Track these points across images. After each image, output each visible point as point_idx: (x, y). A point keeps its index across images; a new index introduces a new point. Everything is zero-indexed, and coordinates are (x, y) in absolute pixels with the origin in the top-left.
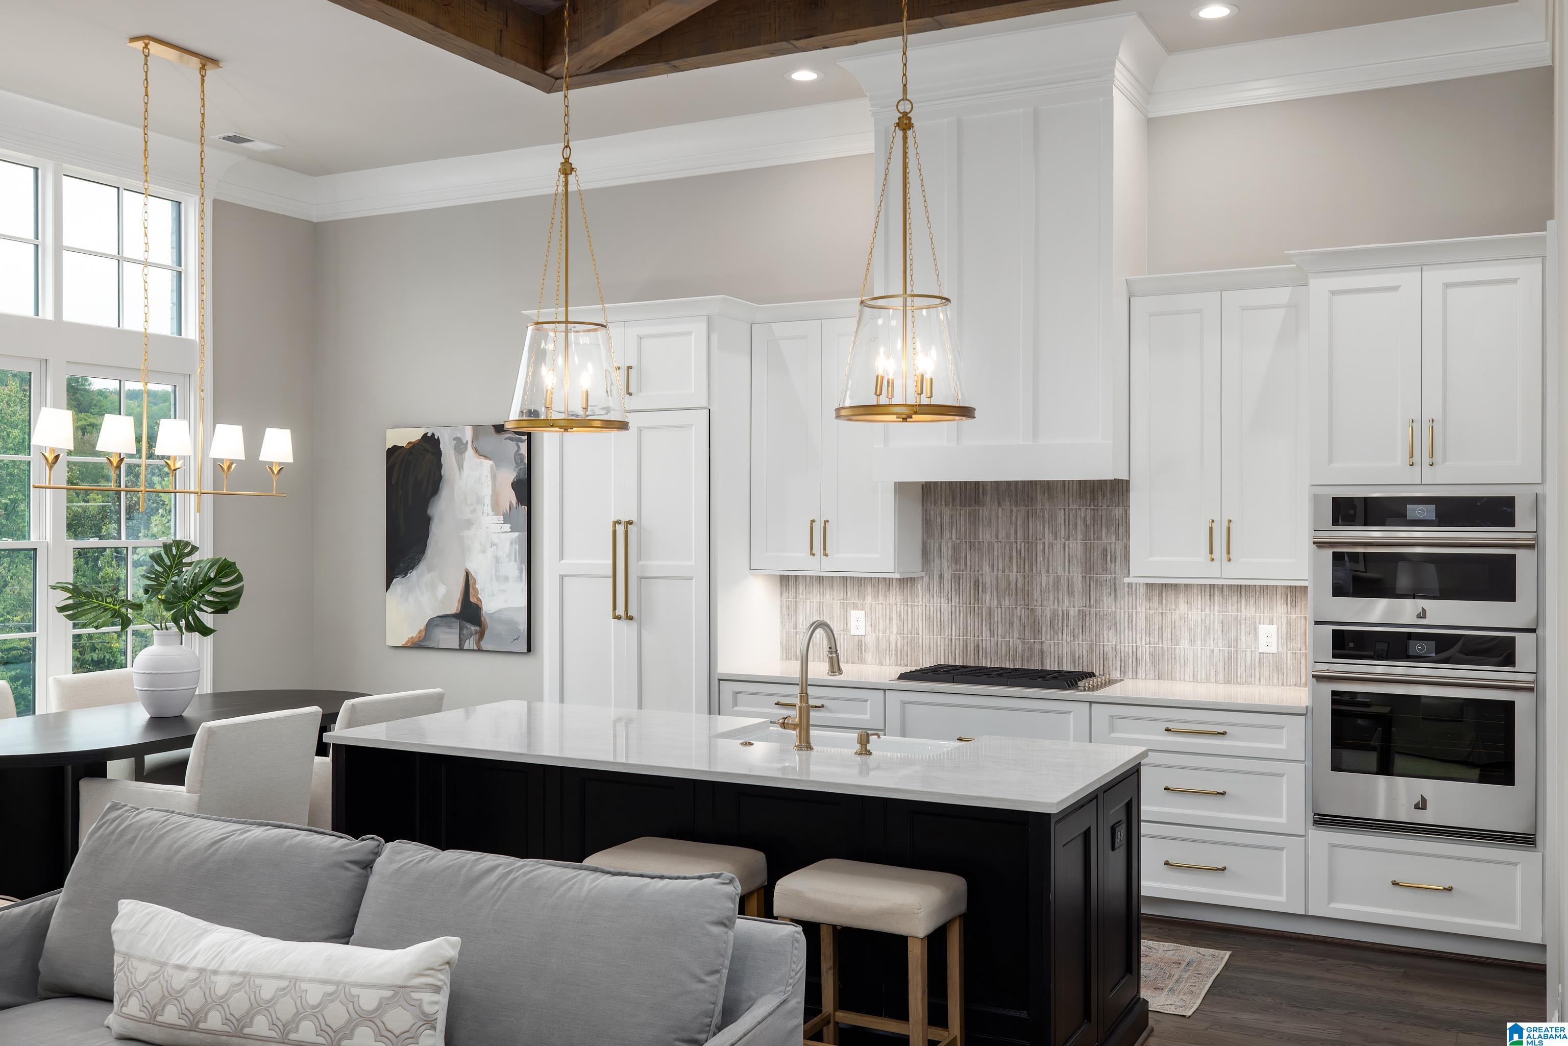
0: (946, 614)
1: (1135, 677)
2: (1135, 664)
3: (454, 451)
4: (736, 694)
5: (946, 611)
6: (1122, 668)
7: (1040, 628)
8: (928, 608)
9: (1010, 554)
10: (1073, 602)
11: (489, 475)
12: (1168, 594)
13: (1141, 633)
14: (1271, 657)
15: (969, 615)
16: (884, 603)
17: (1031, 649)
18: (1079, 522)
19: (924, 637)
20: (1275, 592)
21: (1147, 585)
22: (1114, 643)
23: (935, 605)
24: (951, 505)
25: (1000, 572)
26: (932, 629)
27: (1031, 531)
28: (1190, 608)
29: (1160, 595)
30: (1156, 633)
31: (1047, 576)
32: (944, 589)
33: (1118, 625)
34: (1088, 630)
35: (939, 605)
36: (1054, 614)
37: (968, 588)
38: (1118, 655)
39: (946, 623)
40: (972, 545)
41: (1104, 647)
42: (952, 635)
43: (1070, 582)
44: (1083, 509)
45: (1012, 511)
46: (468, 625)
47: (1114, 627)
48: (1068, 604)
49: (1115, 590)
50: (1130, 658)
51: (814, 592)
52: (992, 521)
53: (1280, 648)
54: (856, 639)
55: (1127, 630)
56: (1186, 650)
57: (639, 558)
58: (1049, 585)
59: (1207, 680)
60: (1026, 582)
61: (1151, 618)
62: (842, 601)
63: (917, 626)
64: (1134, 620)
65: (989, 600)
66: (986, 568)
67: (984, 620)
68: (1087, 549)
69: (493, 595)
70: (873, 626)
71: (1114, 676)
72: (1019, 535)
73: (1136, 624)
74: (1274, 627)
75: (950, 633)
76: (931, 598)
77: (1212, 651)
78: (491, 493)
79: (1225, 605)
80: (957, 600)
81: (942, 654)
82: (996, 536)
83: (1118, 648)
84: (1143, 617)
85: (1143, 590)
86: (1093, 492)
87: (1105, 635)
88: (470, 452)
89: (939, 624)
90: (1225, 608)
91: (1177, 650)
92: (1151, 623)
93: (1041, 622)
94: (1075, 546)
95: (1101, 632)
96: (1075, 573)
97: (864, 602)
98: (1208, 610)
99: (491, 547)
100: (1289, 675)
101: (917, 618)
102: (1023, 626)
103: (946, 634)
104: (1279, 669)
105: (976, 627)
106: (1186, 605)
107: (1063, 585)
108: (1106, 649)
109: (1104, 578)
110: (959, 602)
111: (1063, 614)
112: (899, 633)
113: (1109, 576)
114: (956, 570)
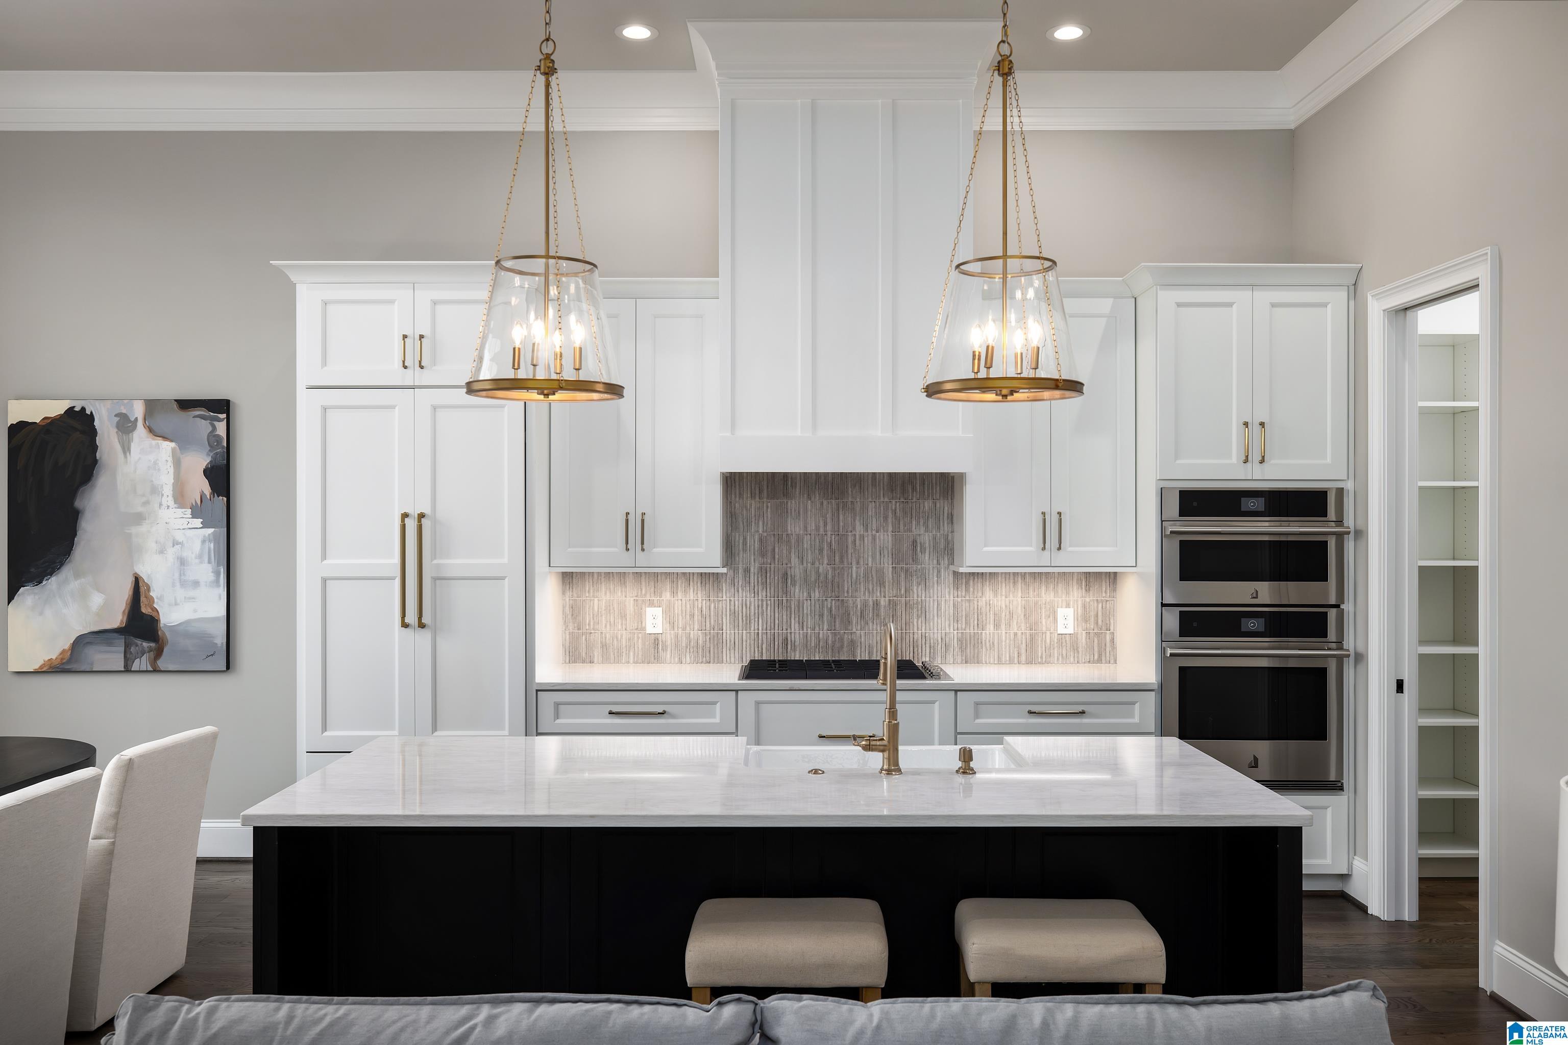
0: (752, 608)
1: (944, 662)
2: (944, 649)
3: (116, 430)
5: (753, 605)
6: (932, 654)
7: (851, 619)
8: (732, 603)
9: (820, 546)
10: (884, 592)
11: (170, 459)
12: (975, 582)
13: (949, 620)
14: (1068, 637)
15: (776, 608)
16: (683, 599)
17: (842, 640)
18: (891, 515)
19: (728, 632)
20: (1071, 577)
22: (924, 631)
23: (740, 599)
24: (757, 497)
25: (810, 566)
26: (736, 624)
27: (841, 524)
28: (996, 595)
29: (967, 583)
30: (963, 619)
31: (857, 568)
32: (749, 583)
33: (927, 613)
34: (898, 618)
35: (744, 599)
36: (865, 604)
37: (776, 581)
38: (927, 642)
39: (752, 618)
40: (780, 538)
41: (913, 634)
42: (758, 629)
43: (880, 572)
44: (894, 501)
45: (822, 504)
46: (139, 642)
47: (923, 615)
48: (878, 594)
49: (925, 580)
50: (939, 644)
51: (604, 590)
52: (804, 512)
53: (1076, 629)
54: (653, 637)
55: (936, 618)
56: (992, 634)
58: (860, 576)
59: (1011, 662)
60: (836, 575)
61: (958, 605)
62: (635, 598)
63: (720, 622)
64: (942, 608)
65: (798, 592)
66: (795, 561)
67: (793, 613)
68: (897, 541)
69: (176, 604)
70: (671, 623)
72: (829, 527)
73: (945, 612)
74: (1071, 610)
75: (756, 627)
76: (736, 593)
77: (1015, 634)
78: (173, 481)
79: (1027, 591)
80: (764, 594)
81: (748, 649)
82: (806, 528)
83: (927, 635)
84: (951, 605)
85: (951, 578)
86: (903, 485)
88: (141, 431)
89: (744, 619)
90: (1027, 594)
91: (983, 634)
92: (959, 610)
93: (852, 613)
94: (884, 537)
95: (911, 620)
96: (886, 564)
97: (661, 599)
98: (1011, 596)
99: (173, 547)
100: (1084, 653)
102: (833, 617)
103: (752, 628)
104: (1075, 648)
105: (785, 620)
106: (991, 592)
107: (874, 576)
108: (916, 636)
109: (915, 568)
110: (766, 595)
111: (873, 604)
112: (700, 629)
113: (919, 566)
114: (764, 563)
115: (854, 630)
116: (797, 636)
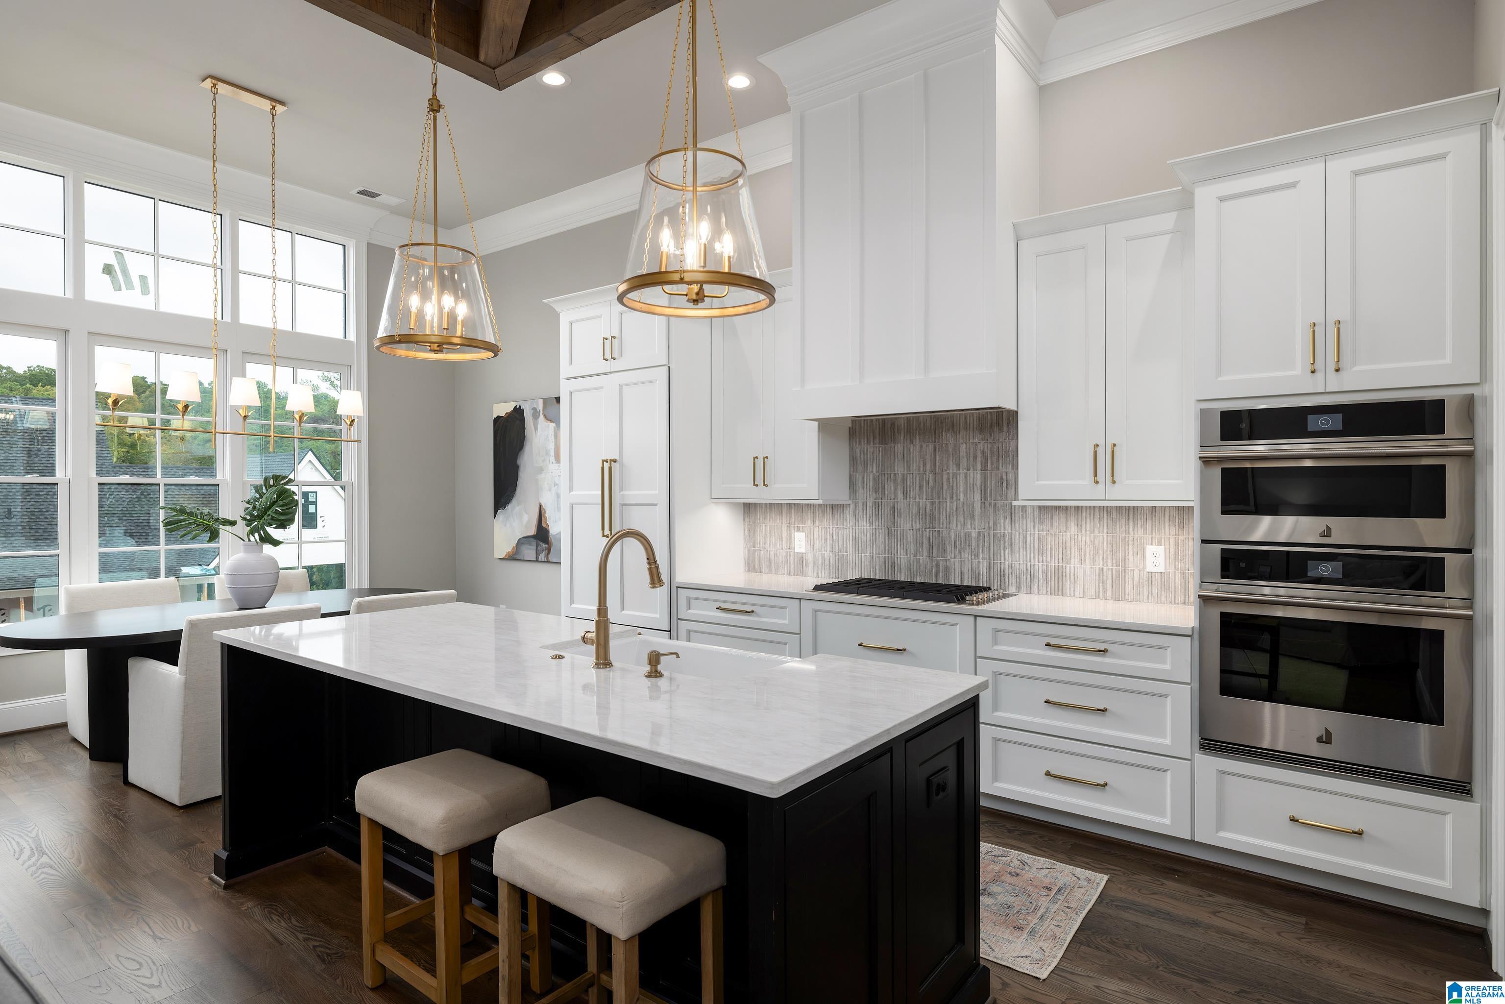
0: (868, 535)
1: (1030, 592)
2: (1029, 580)
3: (532, 418)
4: (689, 599)
5: (869, 533)
6: (1018, 584)
7: (945, 547)
8: (854, 531)
9: (920, 484)
10: (974, 525)
11: (553, 434)
12: (1060, 516)
13: (1034, 552)
14: (1158, 576)
15: (887, 536)
16: (820, 526)
17: (938, 566)
18: (980, 455)
19: (851, 554)
20: (1163, 514)
21: (1040, 508)
22: (1010, 562)
23: (860, 527)
24: (872, 443)
25: (911, 500)
26: (857, 548)
27: (938, 464)
28: (1081, 530)
29: (1052, 518)
30: (1048, 552)
31: (951, 503)
32: (866, 514)
33: (1013, 545)
34: (987, 550)
35: (862, 527)
36: (957, 535)
37: (886, 514)
38: (1013, 572)
39: (868, 543)
40: (889, 476)
41: (1001, 564)
42: (873, 554)
43: (971, 506)
44: (982, 443)
45: (922, 447)
46: (541, 543)
47: (1010, 547)
48: (969, 527)
49: (1011, 513)
50: (1025, 575)
51: (768, 518)
52: (905, 455)
53: (1168, 568)
54: (799, 555)
55: (1021, 550)
56: (1076, 568)
57: (621, 490)
58: (953, 510)
59: (1097, 597)
60: (934, 508)
61: (1043, 539)
62: (788, 525)
63: (845, 546)
64: (1028, 541)
65: (903, 523)
66: (900, 496)
67: (899, 540)
68: (986, 478)
69: (556, 522)
70: (812, 545)
71: (1010, 591)
72: (928, 467)
73: (1030, 545)
74: (1162, 547)
75: (871, 552)
76: (857, 522)
77: (1101, 570)
78: (554, 447)
79: (1114, 527)
80: (877, 524)
81: (865, 569)
82: (909, 468)
83: (1013, 565)
84: (1036, 538)
85: (1036, 513)
86: (991, 427)
87: (1003, 555)
88: (542, 417)
89: (863, 544)
90: (1114, 530)
91: (1068, 568)
92: (1043, 543)
93: (946, 543)
94: (975, 476)
95: (999, 551)
96: (976, 499)
97: (805, 525)
98: (1097, 531)
99: (555, 486)
100: (1177, 593)
101: (845, 539)
102: (931, 546)
103: (868, 552)
104: (1167, 587)
105: (893, 547)
106: (1076, 527)
107: (965, 510)
108: (1003, 566)
109: (1002, 504)
110: (879, 525)
111: (965, 536)
112: (831, 551)
113: (1006, 502)
114: (877, 498)
115: (949, 558)
116: (902, 560)
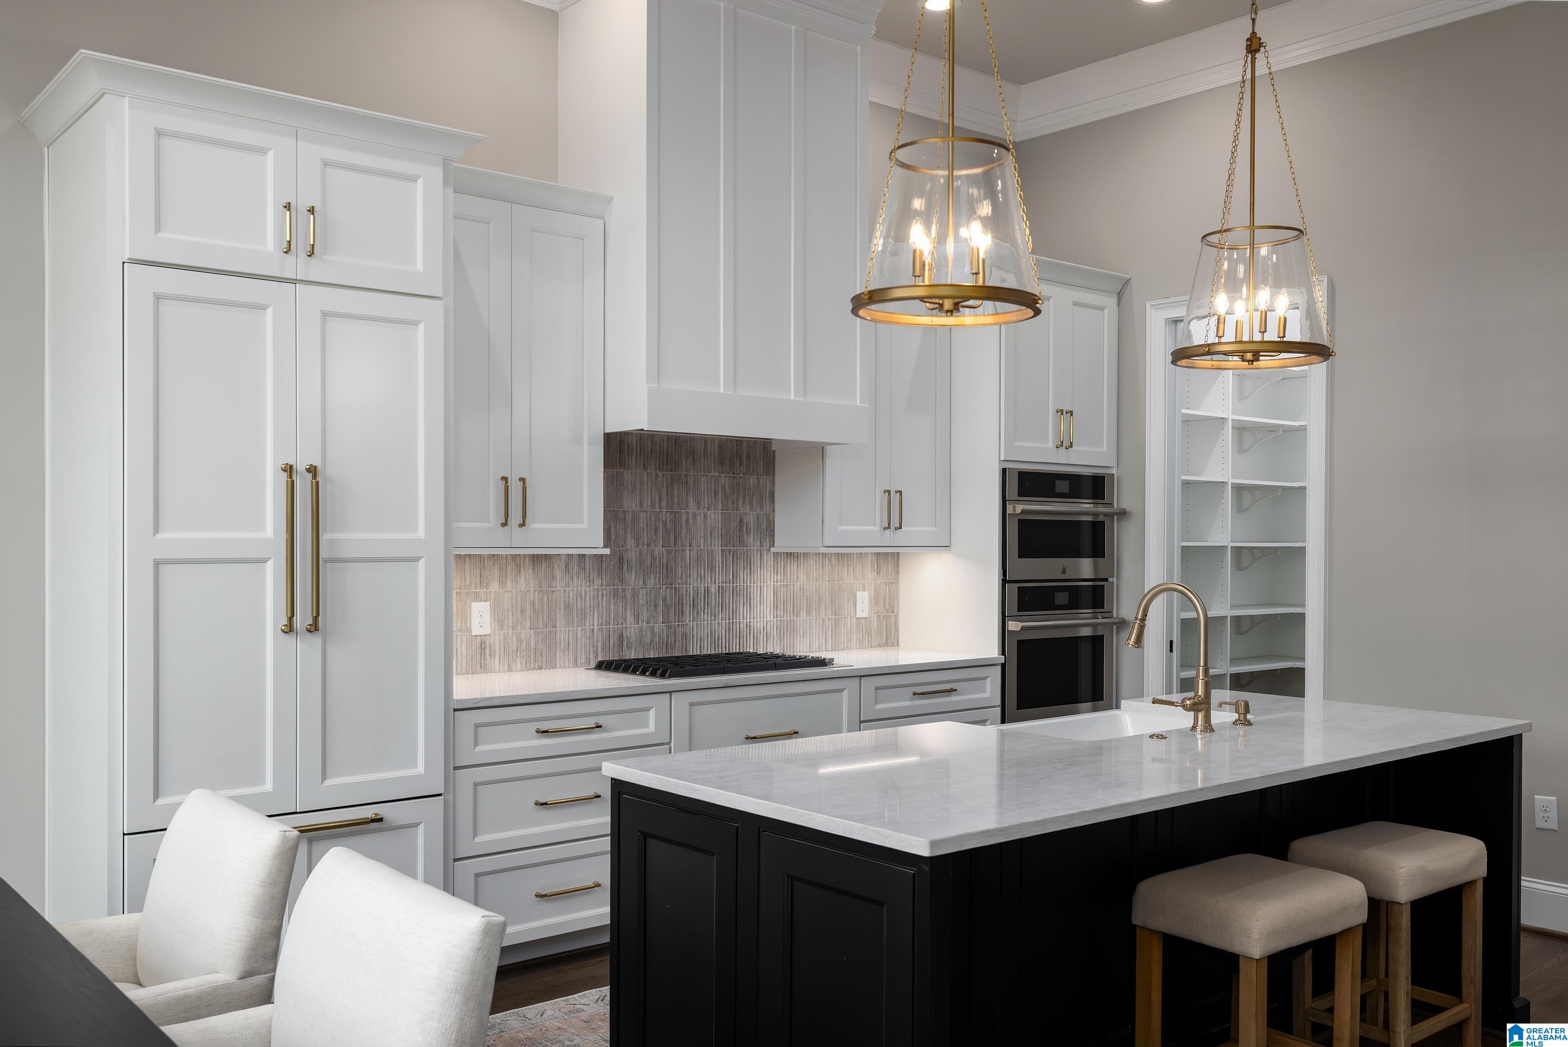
0: (588, 599)
5: (588, 595)
7: (683, 608)
8: (567, 594)
9: (655, 526)
10: (714, 577)
13: (768, 607)
14: (863, 621)
15: (612, 598)
16: (513, 587)
17: (675, 633)
18: (720, 491)
19: (563, 629)
20: (866, 560)
22: (748, 620)
23: (575, 589)
25: (645, 547)
26: (571, 619)
27: (676, 500)
28: (808, 579)
29: (785, 564)
30: (782, 606)
31: (690, 550)
33: (751, 600)
34: (727, 607)
35: (579, 588)
36: (697, 591)
37: (612, 567)
38: (751, 632)
39: (587, 611)
42: (594, 625)
43: (711, 554)
44: (723, 476)
45: (657, 476)
47: (748, 602)
48: (709, 580)
52: (637, 486)
53: (870, 612)
54: (479, 639)
55: (758, 605)
56: (805, 621)
58: (692, 559)
60: (671, 558)
61: (778, 590)
62: (458, 591)
63: (554, 617)
64: (764, 594)
65: (632, 578)
66: (630, 542)
67: (628, 603)
68: (726, 520)
70: (500, 621)
72: (664, 503)
73: (765, 598)
74: (867, 593)
75: (592, 623)
76: (571, 581)
77: (824, 620)
80: (600, 582)
81: (583, 649)
82: (641, 503)
83: (751, 623)
84: (771, 591)
87: (741, 612)
89: (579, 612)
90: (833, 576)
91: (799, 621)
92: (779, 596)
94: (715, 516)
95: (737, 608)
96: (716, 546)
97: (489, 590)
98: (820, 577)
100: (875, 636)
101: (554, 607)
103: (588, 624)
104: (869, 632)
105: (620, 613)
106: (805, 573)
107: (705, 560)
108: (741, 626)
109: (741, 551)
110: (602, 584)
112: (532, 628)
113: (745, 549)
115: (687, 622)
